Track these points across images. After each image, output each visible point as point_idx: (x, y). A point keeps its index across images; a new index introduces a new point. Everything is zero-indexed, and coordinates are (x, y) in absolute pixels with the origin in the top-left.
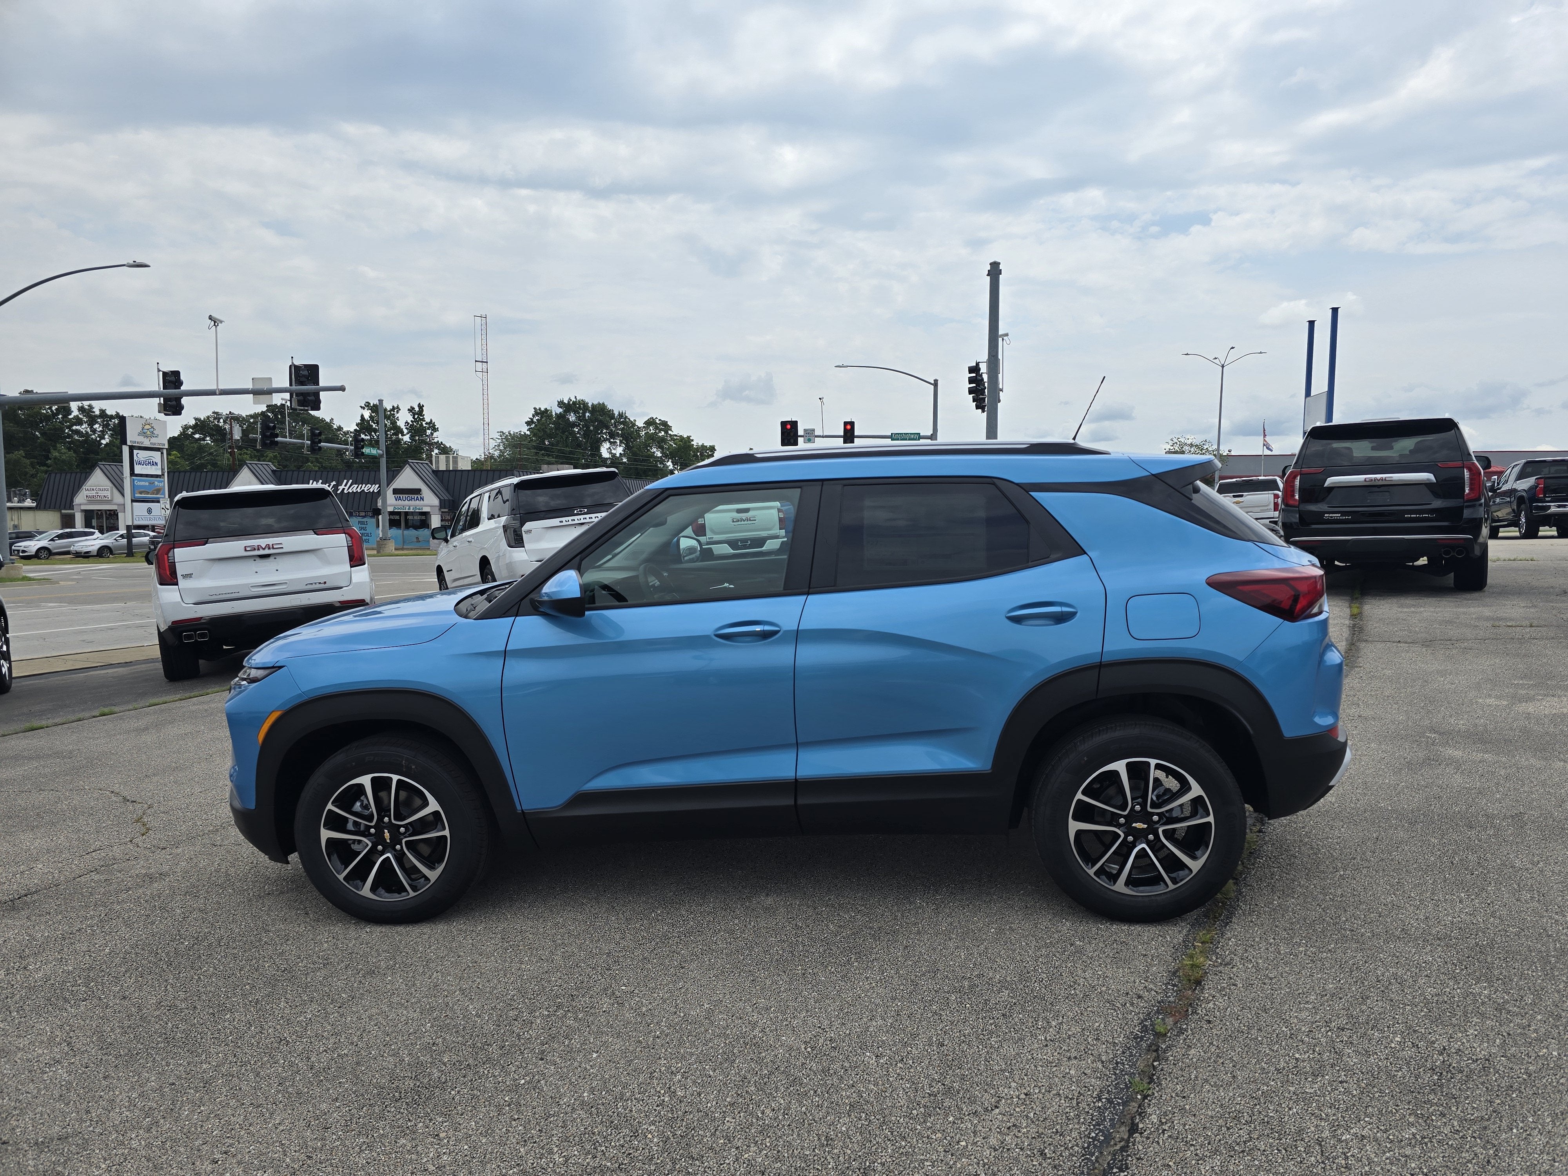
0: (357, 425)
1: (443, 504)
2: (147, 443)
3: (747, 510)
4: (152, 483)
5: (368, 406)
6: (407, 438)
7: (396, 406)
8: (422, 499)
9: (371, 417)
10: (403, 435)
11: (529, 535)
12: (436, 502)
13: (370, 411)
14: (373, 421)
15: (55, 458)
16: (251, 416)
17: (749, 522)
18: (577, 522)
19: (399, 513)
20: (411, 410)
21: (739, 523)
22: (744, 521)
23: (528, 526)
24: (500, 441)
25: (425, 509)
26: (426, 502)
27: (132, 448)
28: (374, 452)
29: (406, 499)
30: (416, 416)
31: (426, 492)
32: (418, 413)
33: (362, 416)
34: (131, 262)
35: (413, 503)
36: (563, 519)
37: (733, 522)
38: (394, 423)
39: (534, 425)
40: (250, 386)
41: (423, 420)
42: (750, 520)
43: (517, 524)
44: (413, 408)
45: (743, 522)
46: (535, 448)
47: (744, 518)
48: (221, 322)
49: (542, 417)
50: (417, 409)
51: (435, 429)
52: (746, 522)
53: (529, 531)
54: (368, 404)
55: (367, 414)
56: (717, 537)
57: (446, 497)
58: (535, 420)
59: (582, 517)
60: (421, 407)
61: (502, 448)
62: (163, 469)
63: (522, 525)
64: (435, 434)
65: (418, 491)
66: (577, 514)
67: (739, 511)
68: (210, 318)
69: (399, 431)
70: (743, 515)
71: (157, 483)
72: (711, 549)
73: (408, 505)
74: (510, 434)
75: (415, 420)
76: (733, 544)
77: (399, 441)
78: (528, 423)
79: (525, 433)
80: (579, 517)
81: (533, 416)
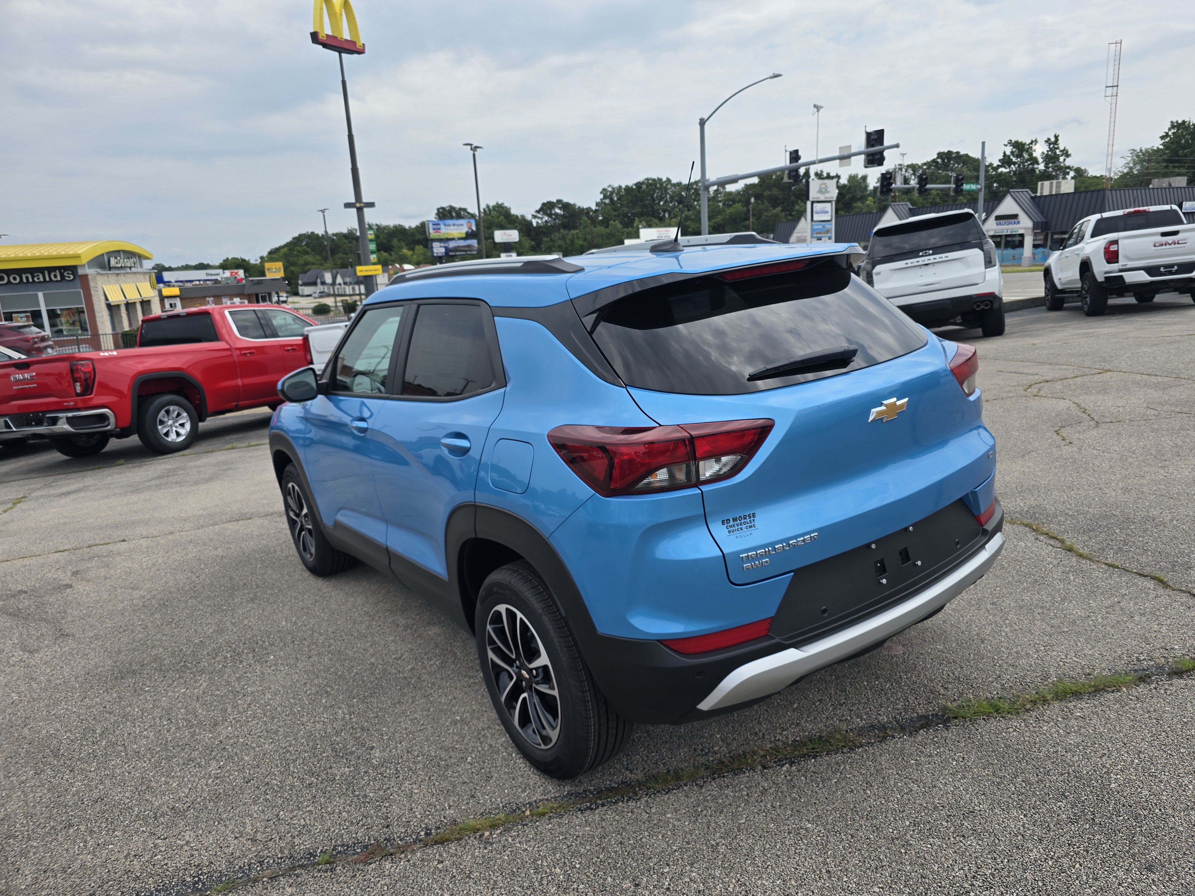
0: (1000, 161)
1: (1036, 226)
2: (822, 198)
3: (1176, 233)
4: (824, 226)
5: (1009, 143)
6: (1042, 167)
7: (1034, 139)
8: (1019, 223)
9: (1012, 153)
10: (1038, 163)
11: (879, 276)
12: (1029, 224)
13: (1012, 147)
14: (1013, 156)
15: (797, 211)
16: (925, 164)
17: (1177, 246)
18: (921, 263)
19: (1000, 236)
20: (1048, 141)
21: (1164, 247)
22: (1170, 244)
23: (878, 268)
24: (1130, 159)
25: (1021, 232)
26: (1022, 225)
27: (813, 203)
28: (973, 187)
29: (1005, 223)
30: (1051, 146)
31: (1023, 217)
32: (1053, 143)
33: (1004, 153)
34: (772, 75)
35: (1011, 226)
36: (909, 261)
37: (1155, 246)
38: (1031, 155)
39: (1169, 138)
40: (837, 154)
41: (1058, 148)
42: (1178, 243)
43: (869, 267)
44: (1049, 139)
45: (1168, 246)
46: (1165, 161)
47: (1170, 242)
48: (822, 107)
49: (1178, 130)
50: (1053, 139)
51: (1068, 155)
52: (1172, 246)
53: (878, 274)
54: (1010, 142)
55: (1009, 150)
56: (1131, 264)
57: (1039, 218)
58: (1170, 133)
59: (926, 258)
60: (1056, 137)
61: (1131, 165)
62: (832, 216)
63: (873, 267)
64: (1068, 160)
65: (1015, 216)
66: (922, 256)
67: (1164, 234)
68: (815, 106)
69: (1035, 161)
70: (1170, 239)
71: (827, 225)
72: (1121, 277)
73: (1006, 229)
74: (1141, 150)
75: (1051, 150)
76: (1151, 270)
77: (1033, 170)
78: (1162, 138)
79: (1158, 148)
80: (923, 258)
81: (1170, 129)
